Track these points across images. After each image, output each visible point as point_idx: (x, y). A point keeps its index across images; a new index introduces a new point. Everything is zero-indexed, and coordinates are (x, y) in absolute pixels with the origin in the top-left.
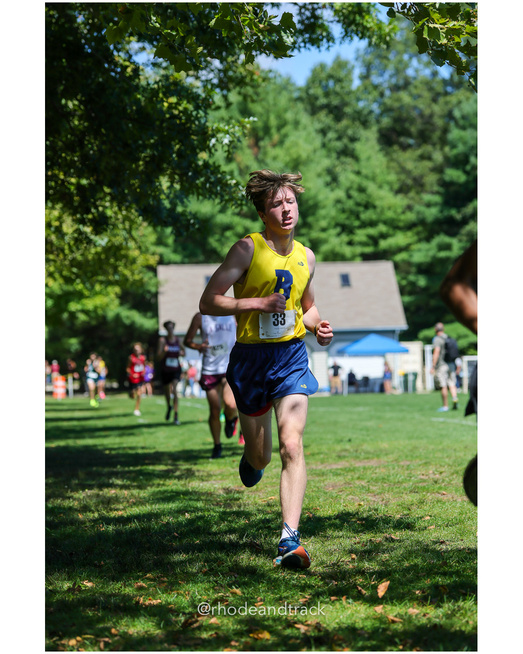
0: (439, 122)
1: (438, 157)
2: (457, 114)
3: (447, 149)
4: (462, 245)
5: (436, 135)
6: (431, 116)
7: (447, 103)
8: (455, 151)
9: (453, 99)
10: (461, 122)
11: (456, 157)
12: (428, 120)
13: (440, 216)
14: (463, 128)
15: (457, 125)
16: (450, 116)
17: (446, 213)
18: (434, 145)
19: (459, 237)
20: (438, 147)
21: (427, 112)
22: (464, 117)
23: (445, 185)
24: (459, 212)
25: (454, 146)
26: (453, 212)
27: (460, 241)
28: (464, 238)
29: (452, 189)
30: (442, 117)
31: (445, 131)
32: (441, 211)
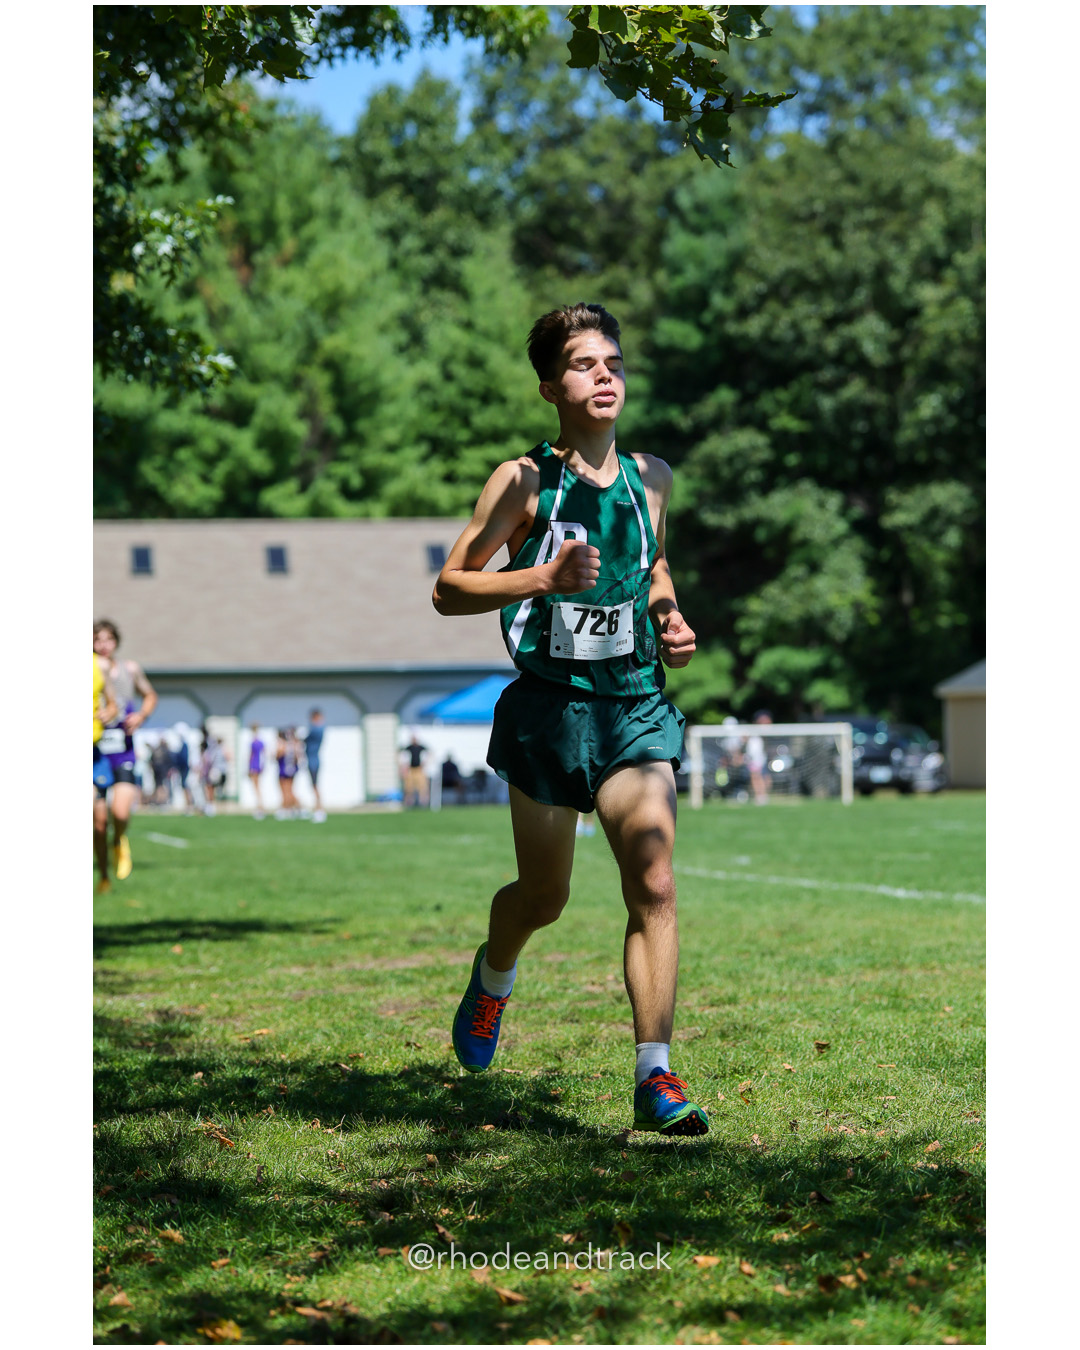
0: (644, 216)
1: (642, 293)
2: (684, 199)
3: (661, 276)
4: (692, 484)
5: (639, 244)
6: (629, 202)
7: (662, 176)
8: (679, 282)
9: (676, 168)
10: (693, 218)
11: (682, 293)
12: (621, 210)
13: (644, 421)
14: (697, 231)
15: (685, 224)
16: (669, 203)
17: (658, 415)
18: (633, 266)
19: (686, 467)
20: (642, 270)
21: (620, 193)
22: (700, 208)
23: (658, 353)
24: (686, 412)
25: (676, 270)
26: (675, 414)
27: (688, 476)
28: (698, 471)
29: (674, 362)
30: (650, 205)
31: (660, 236)
32: (648, 411)
